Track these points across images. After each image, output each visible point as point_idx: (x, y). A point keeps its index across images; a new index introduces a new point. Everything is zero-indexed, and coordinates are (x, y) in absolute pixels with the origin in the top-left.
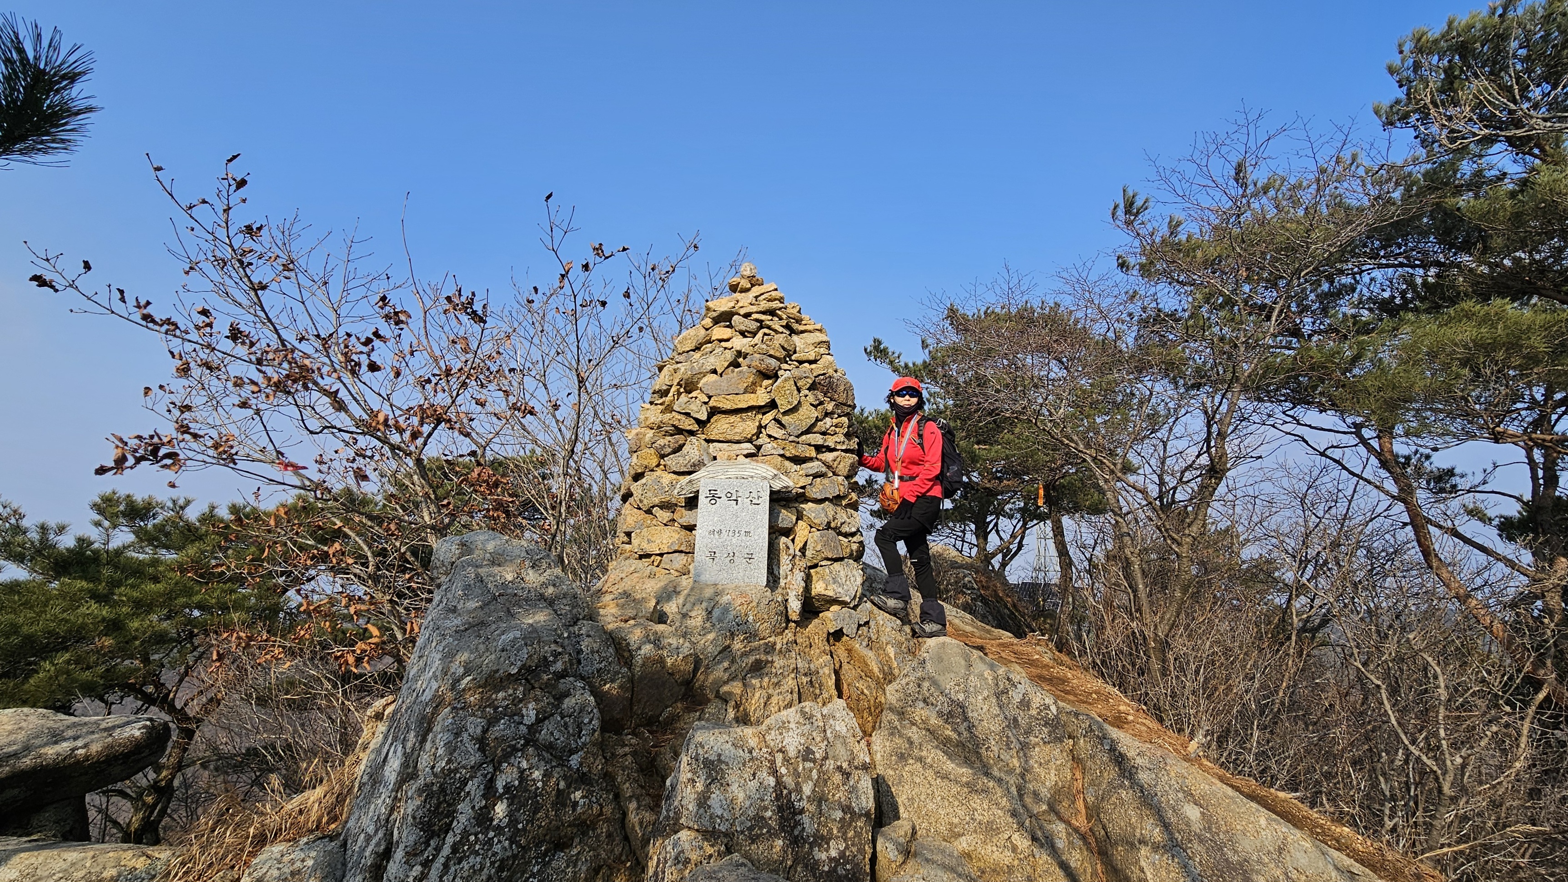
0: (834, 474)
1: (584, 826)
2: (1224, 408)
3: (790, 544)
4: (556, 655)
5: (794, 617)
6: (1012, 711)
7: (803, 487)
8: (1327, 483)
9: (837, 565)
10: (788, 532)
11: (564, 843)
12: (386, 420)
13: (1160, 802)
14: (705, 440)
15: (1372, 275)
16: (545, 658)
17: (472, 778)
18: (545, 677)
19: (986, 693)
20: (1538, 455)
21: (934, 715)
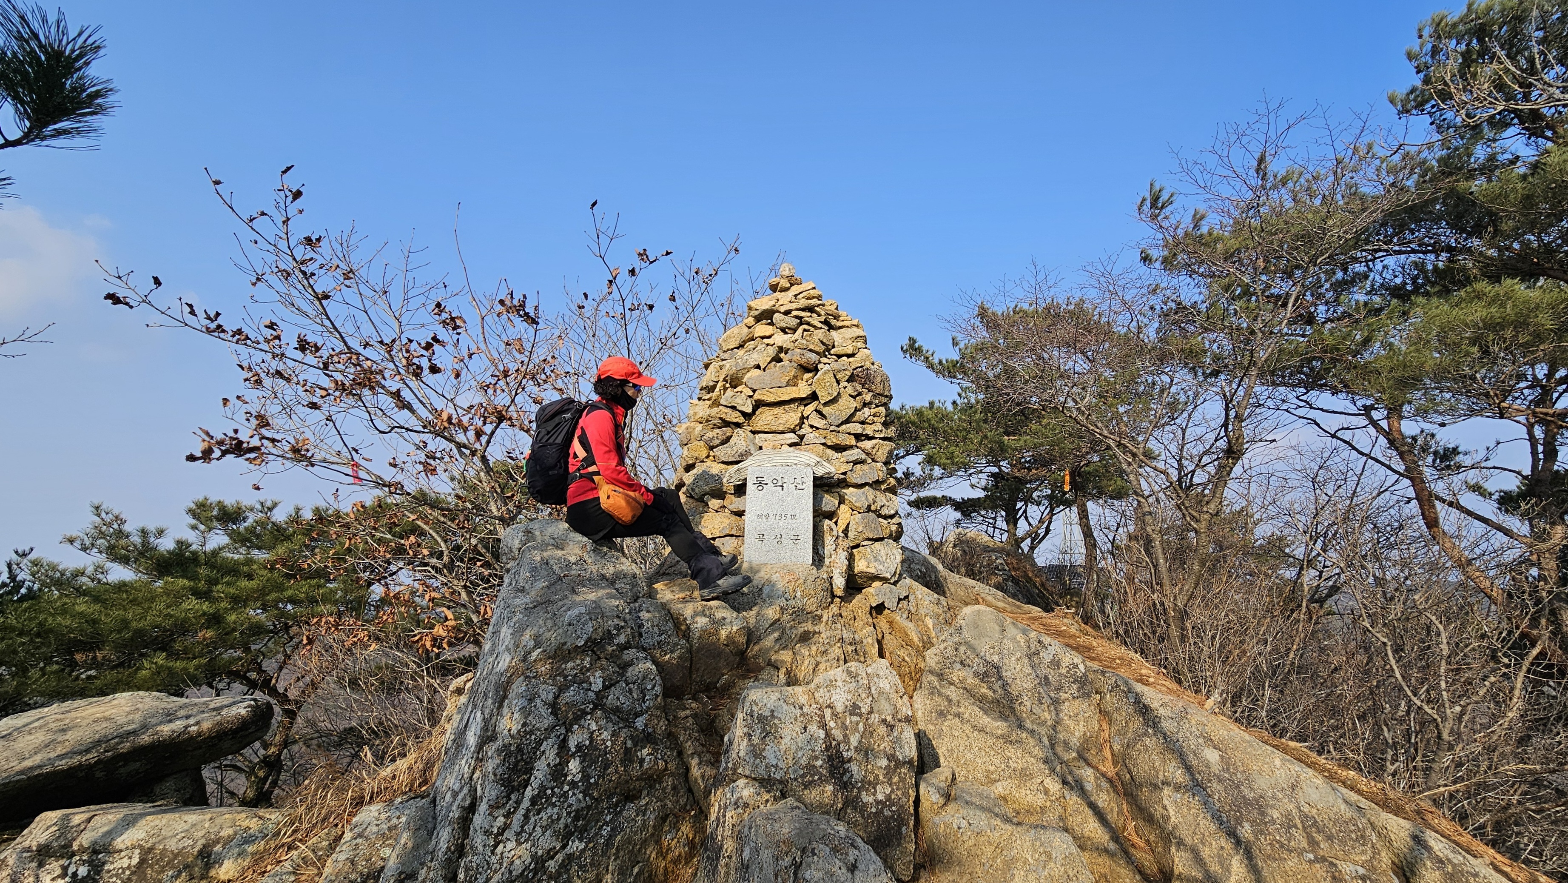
0: (873, 460)
1: (652, 780)
2: (1241, 392)
3: (833, 526)
4: (619, 628)
5: (839, 592)
6: (1044, 671)
7: (844, 473)
8: (1337, 463)
9: (877, 545)
10: (831, 515)
11: (633, 795)
12: (450, 419)
13: (1181, 747)
14: (751, 431)
15: (1385, 263)
16: (609, 632)
17: (546, 739)
18: (610, 649)
19: (1018, 655)
20: (1538, 432)
21: (971, 675)
